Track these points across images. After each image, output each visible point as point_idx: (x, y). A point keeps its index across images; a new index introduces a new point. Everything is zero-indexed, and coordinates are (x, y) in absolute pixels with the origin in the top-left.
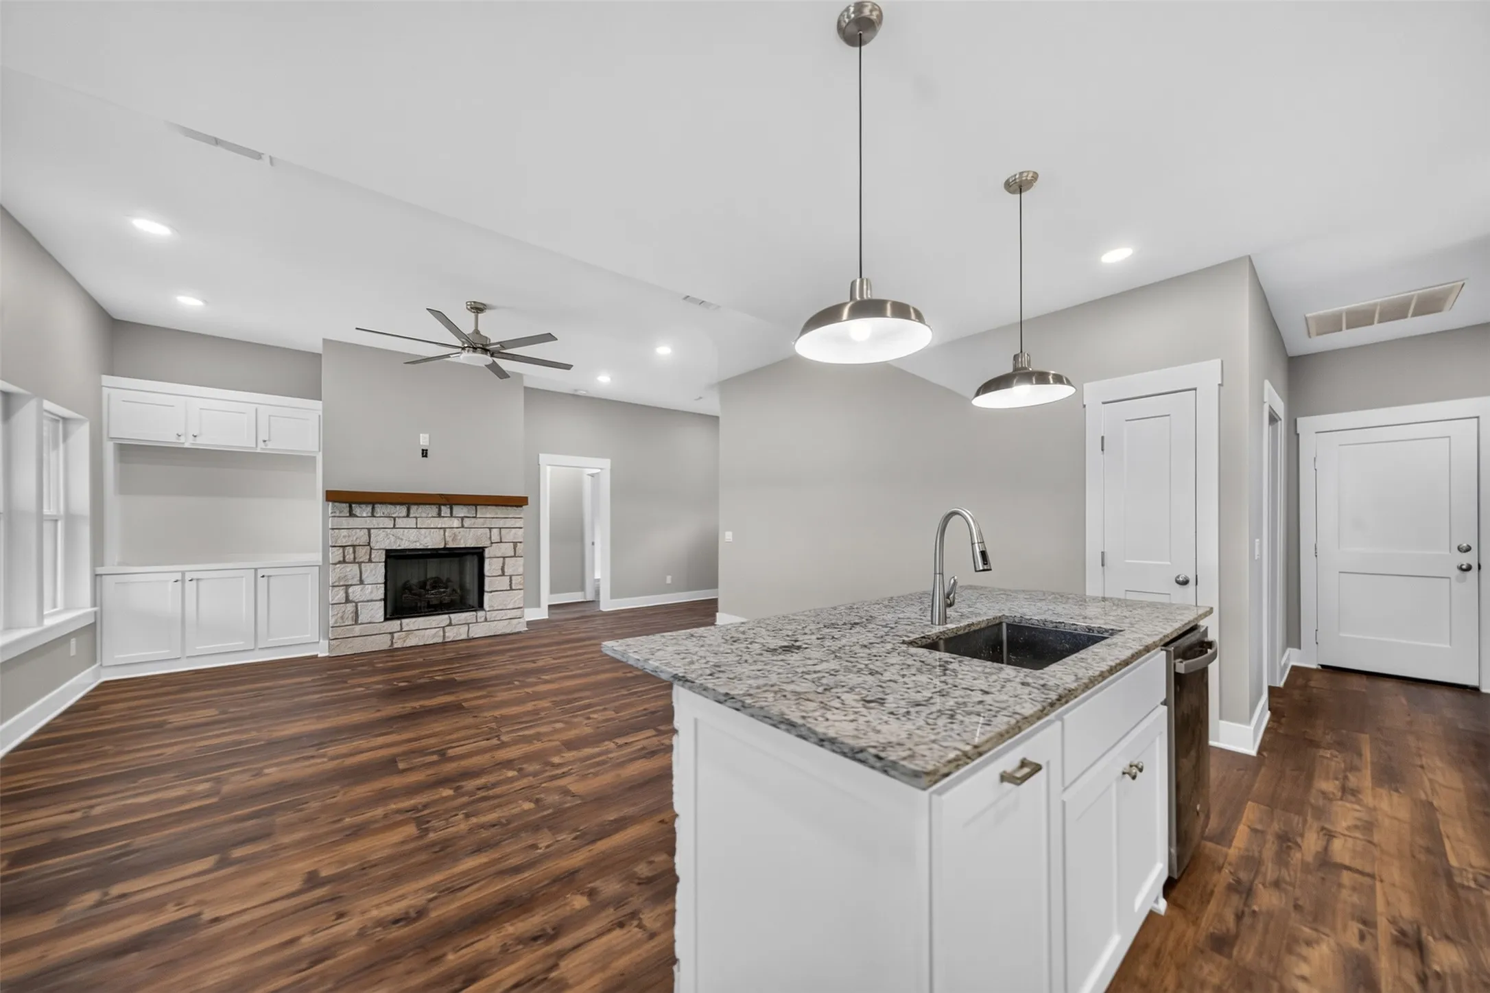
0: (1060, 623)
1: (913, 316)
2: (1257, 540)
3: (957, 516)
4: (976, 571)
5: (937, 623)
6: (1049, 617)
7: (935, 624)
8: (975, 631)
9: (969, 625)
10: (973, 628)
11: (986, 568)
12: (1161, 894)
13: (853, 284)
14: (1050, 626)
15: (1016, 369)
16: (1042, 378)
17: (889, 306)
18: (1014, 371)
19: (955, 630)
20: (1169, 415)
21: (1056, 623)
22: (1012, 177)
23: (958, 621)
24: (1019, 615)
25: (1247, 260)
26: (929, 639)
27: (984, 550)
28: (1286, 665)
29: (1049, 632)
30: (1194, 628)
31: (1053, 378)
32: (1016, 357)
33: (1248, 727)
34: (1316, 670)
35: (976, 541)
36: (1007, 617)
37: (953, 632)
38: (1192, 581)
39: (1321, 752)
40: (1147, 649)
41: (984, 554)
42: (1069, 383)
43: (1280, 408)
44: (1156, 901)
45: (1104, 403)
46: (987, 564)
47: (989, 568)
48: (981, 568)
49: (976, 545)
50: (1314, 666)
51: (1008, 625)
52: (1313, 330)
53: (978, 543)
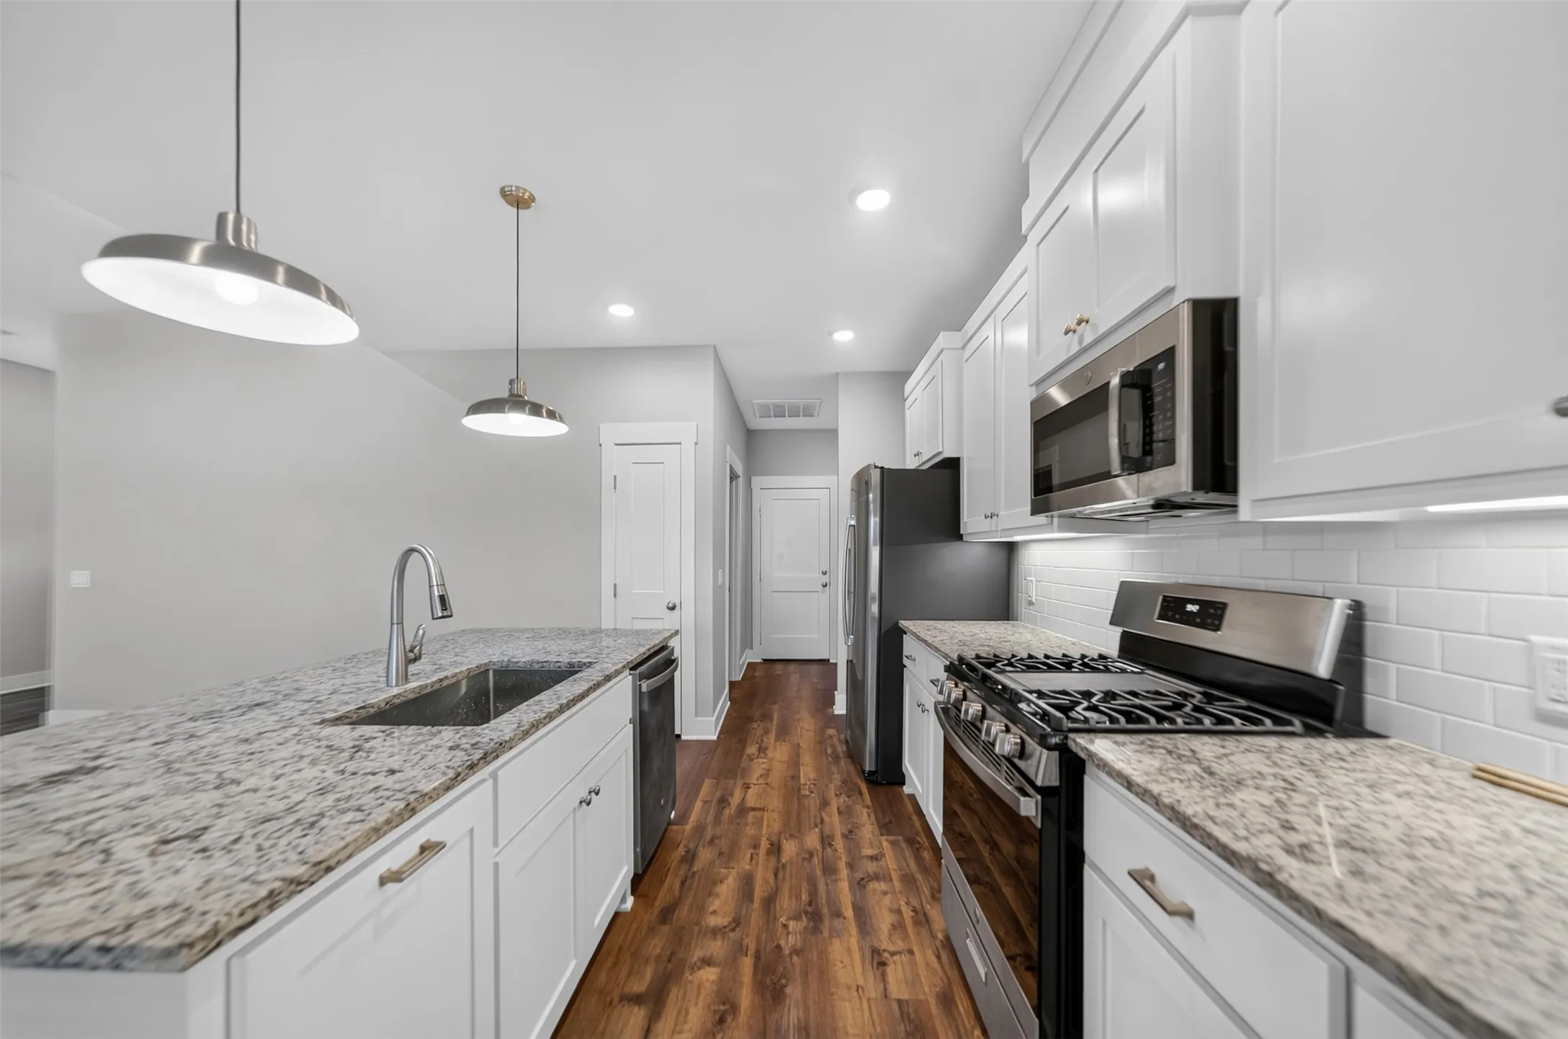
0: (546, 662)
1: (324, 295)
2: (720, 570)
3: (416, 554)
4: (433, 619)
5: (394, 685)
6: (542, 657)
7: (392, 687)
8: (448, 686)
9: (441, 680)
10: (445, 683)
11: (445, 614)
12: (629, 891)
13: (222, 218)
14: (537, 667)
15: (511, 395)
16: (536, 410)
17: (281, 270)
18: (509, 396)
19: (417, 691)
20: (663, 463)
21: (542, 662)
22: (508, 186)
23: (424, 676)
24: (506, 660)
25: (712, 349)
26: (373, 707)
27: (444, 593)
28: (743, 664)
29: (536, 672)
30: (663, 648)
31: (547, 412)
32: (511, 382)
33: (711, 719)
34: (760, 663)
35: (435, 584)
36: (494, 664)
37: (414, 692)
38: (678, 607)
39: (755, 725)
40: (618, 673)
41: (443, 599)
42: (561, 420)
43: (739, 469)
44: (623, 900)
45: (616, 445)
46: (446, 609)
47: (450, 614)
48: (440, 615)
49: (435, 588)
50: (759, 661)
51: (495, 671)
52: (757, 415)
53: (438, 585)
